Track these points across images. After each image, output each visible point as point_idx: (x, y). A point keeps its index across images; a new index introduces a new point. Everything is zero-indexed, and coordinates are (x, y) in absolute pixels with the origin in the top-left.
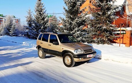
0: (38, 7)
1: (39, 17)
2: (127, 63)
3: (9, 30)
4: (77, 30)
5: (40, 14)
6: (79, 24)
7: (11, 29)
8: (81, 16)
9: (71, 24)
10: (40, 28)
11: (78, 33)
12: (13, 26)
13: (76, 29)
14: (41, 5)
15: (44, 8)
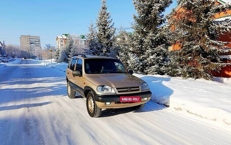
0: (101, 19)
1: (102, 35)
2: (215, 120)
3: (67, 55)
4: (151, 53)
5: (104, 29)
6: (156, 43)
7: (70, 53)
8: (162, 28)
9: (141, 42)
10: (102, 52)
11: (152, 57)
12: (72, 50)
13: (150, 51)
14: (105, 16)
15: (110, 19)
